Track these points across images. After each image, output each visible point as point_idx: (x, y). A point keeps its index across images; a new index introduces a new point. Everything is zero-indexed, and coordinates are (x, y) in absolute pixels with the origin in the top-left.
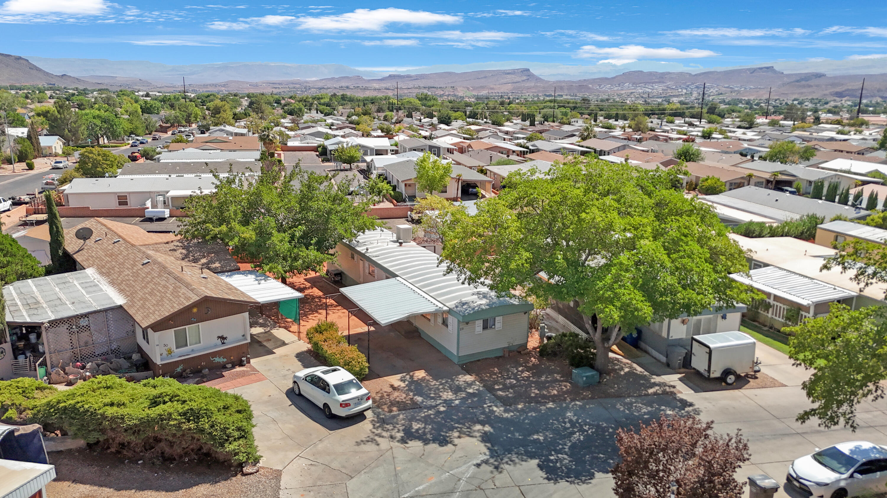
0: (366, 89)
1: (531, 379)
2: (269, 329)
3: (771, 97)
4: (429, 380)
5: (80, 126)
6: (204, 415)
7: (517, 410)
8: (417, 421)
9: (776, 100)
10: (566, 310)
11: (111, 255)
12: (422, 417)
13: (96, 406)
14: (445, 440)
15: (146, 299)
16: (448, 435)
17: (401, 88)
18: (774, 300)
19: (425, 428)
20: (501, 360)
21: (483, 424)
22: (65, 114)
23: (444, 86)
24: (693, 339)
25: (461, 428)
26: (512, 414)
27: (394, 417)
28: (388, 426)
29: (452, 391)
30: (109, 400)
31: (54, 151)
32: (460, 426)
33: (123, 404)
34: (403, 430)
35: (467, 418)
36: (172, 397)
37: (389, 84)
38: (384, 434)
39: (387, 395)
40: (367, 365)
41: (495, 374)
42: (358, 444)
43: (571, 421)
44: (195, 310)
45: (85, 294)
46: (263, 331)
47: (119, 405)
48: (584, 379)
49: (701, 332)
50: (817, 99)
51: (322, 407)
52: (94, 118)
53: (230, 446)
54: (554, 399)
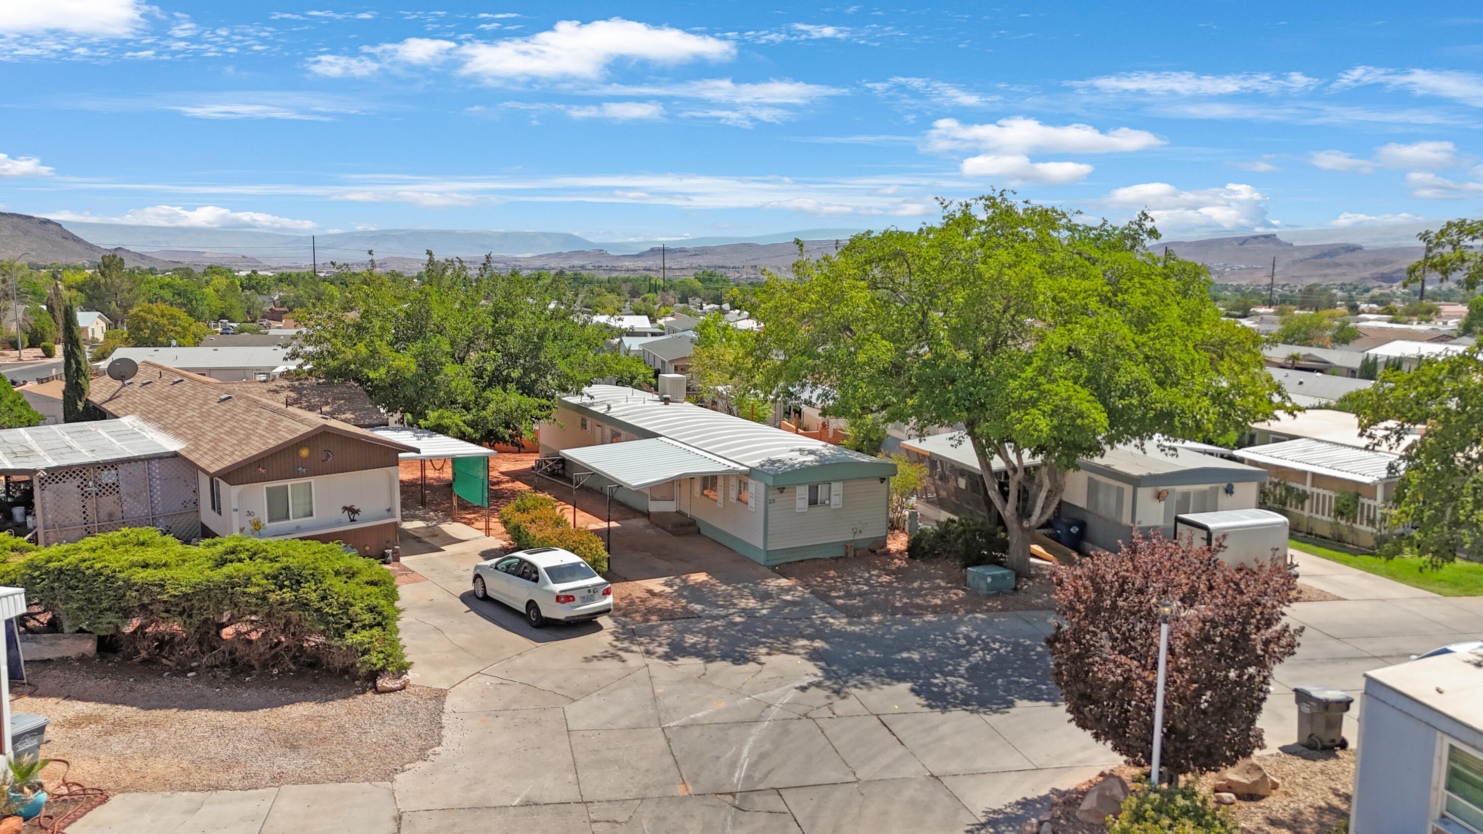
0: (613, 269)
1: (895, 584)
2: (434, 523)
3: (1275, 282)
4: (714, 585)
5: (137, 297)
6: (309, 578)
7: (872, 623)
8: (692, 633)
9: (1284, 286)
10: (953, 499)
11: (167, 398)
12: (704, 629)
13: (115, 565)
14: (743, 657)
15: (221, 440)
16: (748, 651)
17: (670, 269)
18: (1313, 486)
19: (707, 642)
20: (841, 561)
21: (811, 638)
22: (114, 276)
23: (741, 265)
24: (1177, 520)
25: (771, 643)
26: (863, 627)
27: (652, 627)
28: (642, 639)
29: (754, 598)
30: (141, 559)
31: (90, 335)
32: (770, 641)
33: (165, 565)
34: (668, 644)
35: (781, 631)
36: (255, 554)
37: (651, 263)
38: (635, 648)
39: (641, 601)
40: (606, 554)
41: (831, 578)
42: (587, 660)
43: (966, 637)
44: (304, 453)
45: (115, 442)
46: (424, 525)
47: (157, 566)
48: (989, 580)
49: (1191, 510)
50: (1351, 284)
51: (525, 612)
52: (161, 287)
53: (355, 636)
54: (935, 610)
